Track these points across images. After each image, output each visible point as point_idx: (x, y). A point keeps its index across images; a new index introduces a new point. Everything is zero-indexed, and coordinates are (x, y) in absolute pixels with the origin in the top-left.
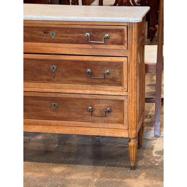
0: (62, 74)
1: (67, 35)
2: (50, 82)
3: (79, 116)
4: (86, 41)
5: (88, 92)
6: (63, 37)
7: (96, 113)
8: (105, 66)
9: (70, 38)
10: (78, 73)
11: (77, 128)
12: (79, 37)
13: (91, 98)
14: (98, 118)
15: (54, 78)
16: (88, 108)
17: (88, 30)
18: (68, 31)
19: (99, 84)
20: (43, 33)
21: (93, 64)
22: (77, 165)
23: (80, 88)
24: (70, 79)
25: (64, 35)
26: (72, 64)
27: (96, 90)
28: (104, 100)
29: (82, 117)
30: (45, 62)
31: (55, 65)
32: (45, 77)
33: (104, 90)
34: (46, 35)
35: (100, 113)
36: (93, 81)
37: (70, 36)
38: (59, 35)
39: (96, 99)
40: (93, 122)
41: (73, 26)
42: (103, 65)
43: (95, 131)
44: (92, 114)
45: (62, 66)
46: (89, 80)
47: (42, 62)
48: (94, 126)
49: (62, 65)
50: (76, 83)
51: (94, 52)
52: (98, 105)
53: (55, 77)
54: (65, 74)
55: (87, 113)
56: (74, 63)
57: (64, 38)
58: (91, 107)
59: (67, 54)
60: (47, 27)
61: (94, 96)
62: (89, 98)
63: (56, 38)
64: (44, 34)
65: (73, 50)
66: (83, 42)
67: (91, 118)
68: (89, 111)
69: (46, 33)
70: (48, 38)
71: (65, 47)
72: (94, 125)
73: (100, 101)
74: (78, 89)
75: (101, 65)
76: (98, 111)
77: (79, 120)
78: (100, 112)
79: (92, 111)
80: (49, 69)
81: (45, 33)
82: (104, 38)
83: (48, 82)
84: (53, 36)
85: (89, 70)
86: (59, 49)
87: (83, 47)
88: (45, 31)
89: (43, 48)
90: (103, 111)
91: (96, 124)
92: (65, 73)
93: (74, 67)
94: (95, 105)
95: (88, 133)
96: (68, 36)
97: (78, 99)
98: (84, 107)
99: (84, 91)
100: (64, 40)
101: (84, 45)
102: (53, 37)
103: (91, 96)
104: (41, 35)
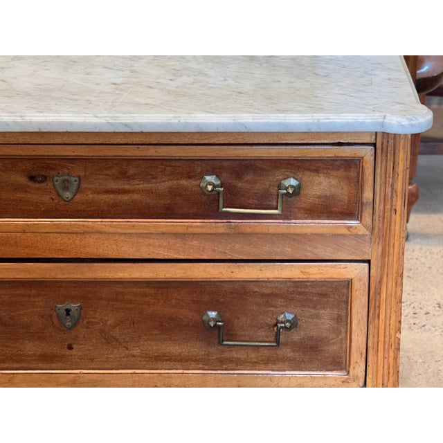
0: (101, 331)
1: (127, 187)
2: (53, 366)
4: (203, 208)
6: (108, 192)
8: (277, 296)
9: (136, 196)
10: (168, 327)
12: (174, 193)
15: (70, 348)
17: (214, 166)
18: (132, 171)
20: (22, 180)
21: (231, 293)
24: (137, 351)
25: (113, 185)
26: (145, 295)
30: (34, 291)
31: (73, 299)
32: (30, 348)
34: (37, 185)
37: (138, 191)
38: (91, 186)
41: (151, 152)
42: (269, 295)
45: (105, 303)
46: (213, 350)
47: (18, 292)
49: (102, 299)
50: (159, 364)
51: (237, 246)
53: (75, 346)
54: (116, 333)
56: (151, 291)
57: (112, 196)
59: (127, 257)
60: (41, 158)
63: (78, 196)
64: (30, 183)
65: (151, 242)
66: (194, 210)
69: (35, 181)
70: (46, 198)
71: (119, 231)
75: (263, 295)
80: (51, 316)
81: (32, 178)
82: (283, 194)
83: (45, 366)
84: (66, 188)
85: (213, 314)
86: (90, 240)
87: (191, 230)
88: (33, 173)
89: (24, 236)
92: (115, 327)
93: (153, 304)
96: (132, 188)
100: (115, 205)
101: (197, 222)
102: (68, 195)
104: (17, 188)
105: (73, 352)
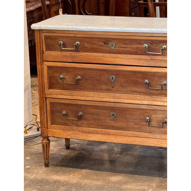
0: (120, 84)
1: (126, 46)
2: (109, 92)
3: (136, 126)
4: (144, 52)
5: (146, 102)
6: (122, 47)
7: (153, 123)
8: (162, 77)
9: (128, 49)
10: (136, 83)
11: (134, 138)
12: (137, 48)
13: (148, 108)
14: (156, 129)
15: (113, 88)
16: (145, 119)
17: (146, 41)
18: (127, 42)
19: (157, 95)
20: (103, 44)
21: (151, 75)
22: (135, 175)
23: (138, 98)
24: (129, 90)
25: (123, 46)
26: (131, 75)
27: (153, 101)
28: (162, 111)
29: (139, 127)
30: (105, 72)
31: (114, 75)
32: (104, 87)
33: (162, 101)
34: (106, 45)
35: (158, 124)
36: (150, 92)
37: (129, 47)
38: (118, 46)
39: (154, 110)
40: (150, 132)
41: (131, 38)
42: (160, 76)
43: (152, 142)
44: (149, 125)
45: (121, 76)
46: (147, 90)
47: (101, 72)
48: (151, 137)
49: (120, 75)
50: (134, 93)
51: (152, 63)
52: (155, 116)
53: (114, 87)
54: (124, 84)
55: (145, 123)
56: (132, 74)
57: (123, 49)
58: (148, 117)
59: (126, 64)
60: (107, 38)
61: (152, 107)
62: (146, 108)
63: (115, 48)
64: (104, 45)
65: (132, 61)
66: (142, 53)
67: (148, 129)
68: (147, 121)
69: (105, 44)
70: (108, 49)
71: (124, 57)
72: (152, 135)
73: (158, 112)
74: (136, 99)
75: (159, 76)
76: (156, 122)
77: (137, 130)
78: (157, 122)
79: (149, 122)
80: (109, 79)
81: (105, 43)
82: (162, 49)
83: (107, 92)
84: (112, 46)
85: (147, 81)
86: (118, 59)
87: (141, 58)
88: (105, 42)
89: (103, 58)
90: (160, 123)
91: (154, 135)
92: (123, 83)
93: (133, 77)
94: (153, 116)
95: (145, 143)
96: (127, 47)
97: (136, 109)
98: (142, 117)
99: (142, 101)
100: (123, 51)
101: (142, 56)
102: (113, 48)
103: (149, 107)
104: (101, 46)
105: (113, 89)
